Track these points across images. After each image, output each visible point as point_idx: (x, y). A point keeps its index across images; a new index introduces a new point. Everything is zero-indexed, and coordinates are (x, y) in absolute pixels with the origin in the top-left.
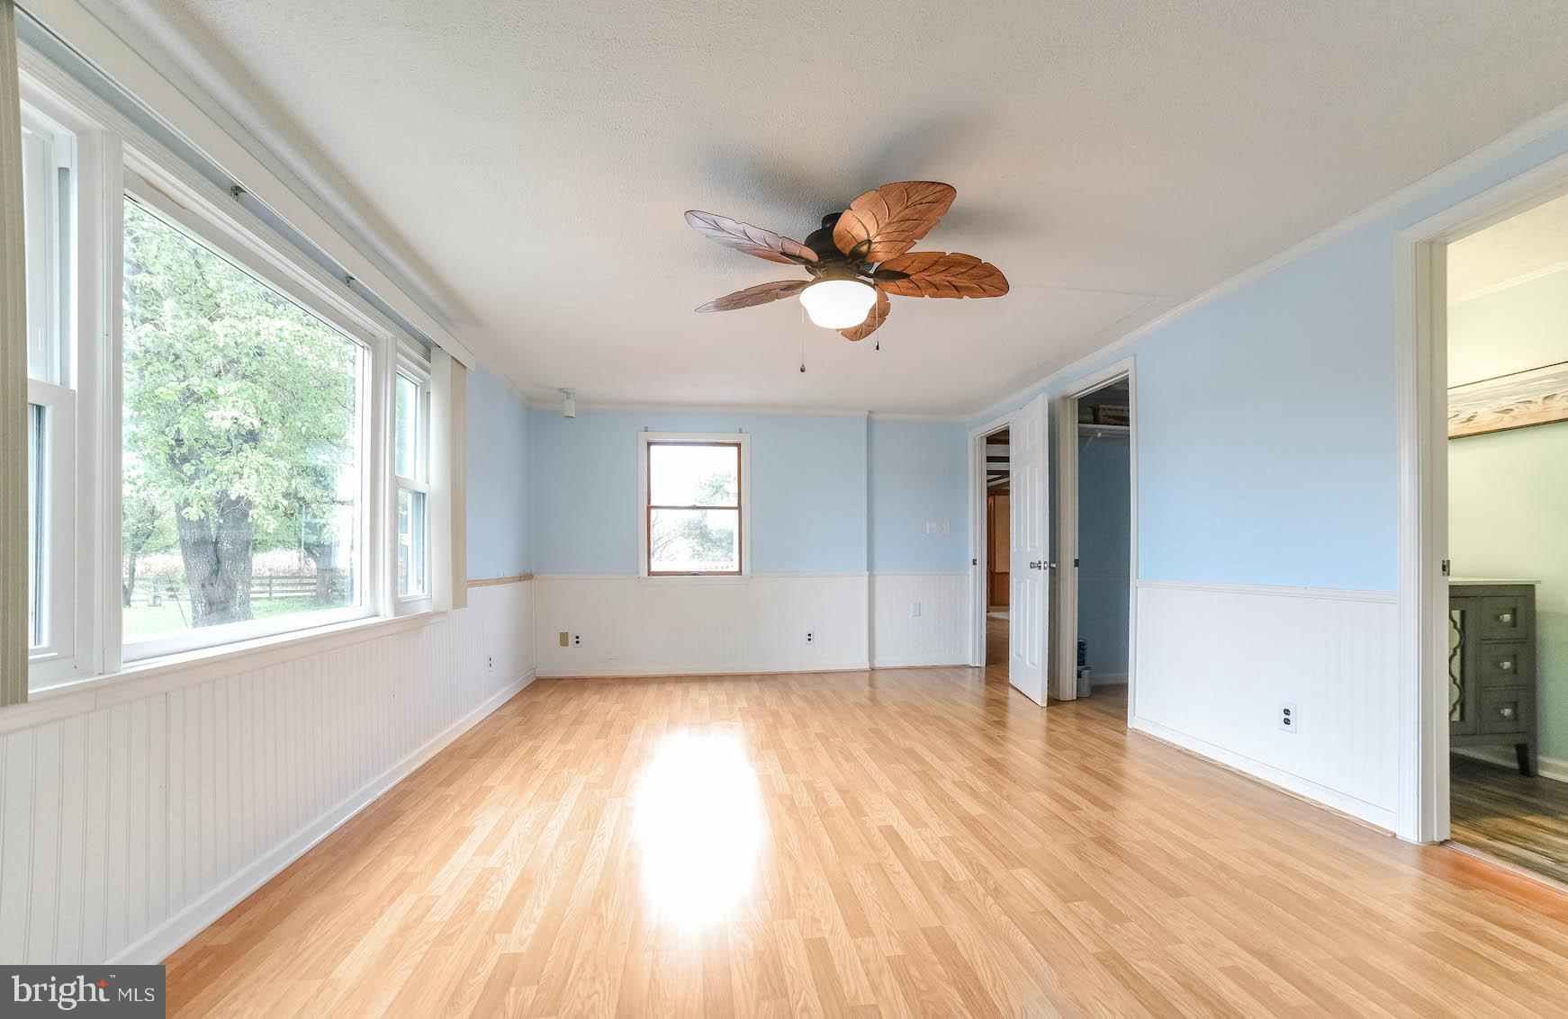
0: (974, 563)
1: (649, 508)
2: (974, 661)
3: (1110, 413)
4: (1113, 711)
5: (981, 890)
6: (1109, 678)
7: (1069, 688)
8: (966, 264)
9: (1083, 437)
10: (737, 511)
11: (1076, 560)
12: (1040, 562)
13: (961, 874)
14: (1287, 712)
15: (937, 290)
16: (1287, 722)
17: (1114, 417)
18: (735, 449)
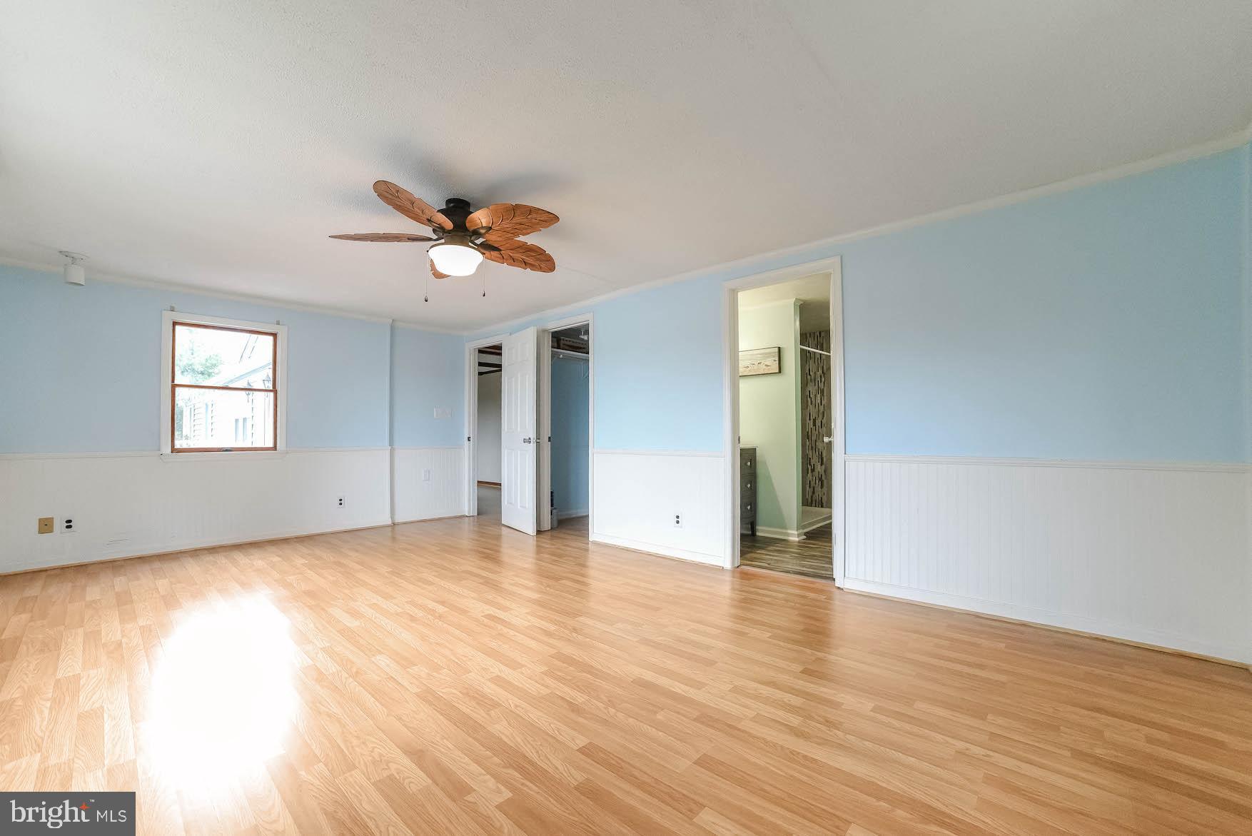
0: (469, 440)
1: (174, 386)
2: (469, 513)
3: (568, 343)
4: (577, 533)
5: (567, 632)
6: (575, 513)
7: (547, 525)
8: (536, 251)
9: (554, 355)
10: (272, 394)
11: (549, 438)
12: (530, 439)
13: (552, 628)
14: (678, 517)
15: (513, 261)
16: (678, 522)
17: (568, 346)
18: (271, 338)
